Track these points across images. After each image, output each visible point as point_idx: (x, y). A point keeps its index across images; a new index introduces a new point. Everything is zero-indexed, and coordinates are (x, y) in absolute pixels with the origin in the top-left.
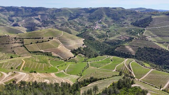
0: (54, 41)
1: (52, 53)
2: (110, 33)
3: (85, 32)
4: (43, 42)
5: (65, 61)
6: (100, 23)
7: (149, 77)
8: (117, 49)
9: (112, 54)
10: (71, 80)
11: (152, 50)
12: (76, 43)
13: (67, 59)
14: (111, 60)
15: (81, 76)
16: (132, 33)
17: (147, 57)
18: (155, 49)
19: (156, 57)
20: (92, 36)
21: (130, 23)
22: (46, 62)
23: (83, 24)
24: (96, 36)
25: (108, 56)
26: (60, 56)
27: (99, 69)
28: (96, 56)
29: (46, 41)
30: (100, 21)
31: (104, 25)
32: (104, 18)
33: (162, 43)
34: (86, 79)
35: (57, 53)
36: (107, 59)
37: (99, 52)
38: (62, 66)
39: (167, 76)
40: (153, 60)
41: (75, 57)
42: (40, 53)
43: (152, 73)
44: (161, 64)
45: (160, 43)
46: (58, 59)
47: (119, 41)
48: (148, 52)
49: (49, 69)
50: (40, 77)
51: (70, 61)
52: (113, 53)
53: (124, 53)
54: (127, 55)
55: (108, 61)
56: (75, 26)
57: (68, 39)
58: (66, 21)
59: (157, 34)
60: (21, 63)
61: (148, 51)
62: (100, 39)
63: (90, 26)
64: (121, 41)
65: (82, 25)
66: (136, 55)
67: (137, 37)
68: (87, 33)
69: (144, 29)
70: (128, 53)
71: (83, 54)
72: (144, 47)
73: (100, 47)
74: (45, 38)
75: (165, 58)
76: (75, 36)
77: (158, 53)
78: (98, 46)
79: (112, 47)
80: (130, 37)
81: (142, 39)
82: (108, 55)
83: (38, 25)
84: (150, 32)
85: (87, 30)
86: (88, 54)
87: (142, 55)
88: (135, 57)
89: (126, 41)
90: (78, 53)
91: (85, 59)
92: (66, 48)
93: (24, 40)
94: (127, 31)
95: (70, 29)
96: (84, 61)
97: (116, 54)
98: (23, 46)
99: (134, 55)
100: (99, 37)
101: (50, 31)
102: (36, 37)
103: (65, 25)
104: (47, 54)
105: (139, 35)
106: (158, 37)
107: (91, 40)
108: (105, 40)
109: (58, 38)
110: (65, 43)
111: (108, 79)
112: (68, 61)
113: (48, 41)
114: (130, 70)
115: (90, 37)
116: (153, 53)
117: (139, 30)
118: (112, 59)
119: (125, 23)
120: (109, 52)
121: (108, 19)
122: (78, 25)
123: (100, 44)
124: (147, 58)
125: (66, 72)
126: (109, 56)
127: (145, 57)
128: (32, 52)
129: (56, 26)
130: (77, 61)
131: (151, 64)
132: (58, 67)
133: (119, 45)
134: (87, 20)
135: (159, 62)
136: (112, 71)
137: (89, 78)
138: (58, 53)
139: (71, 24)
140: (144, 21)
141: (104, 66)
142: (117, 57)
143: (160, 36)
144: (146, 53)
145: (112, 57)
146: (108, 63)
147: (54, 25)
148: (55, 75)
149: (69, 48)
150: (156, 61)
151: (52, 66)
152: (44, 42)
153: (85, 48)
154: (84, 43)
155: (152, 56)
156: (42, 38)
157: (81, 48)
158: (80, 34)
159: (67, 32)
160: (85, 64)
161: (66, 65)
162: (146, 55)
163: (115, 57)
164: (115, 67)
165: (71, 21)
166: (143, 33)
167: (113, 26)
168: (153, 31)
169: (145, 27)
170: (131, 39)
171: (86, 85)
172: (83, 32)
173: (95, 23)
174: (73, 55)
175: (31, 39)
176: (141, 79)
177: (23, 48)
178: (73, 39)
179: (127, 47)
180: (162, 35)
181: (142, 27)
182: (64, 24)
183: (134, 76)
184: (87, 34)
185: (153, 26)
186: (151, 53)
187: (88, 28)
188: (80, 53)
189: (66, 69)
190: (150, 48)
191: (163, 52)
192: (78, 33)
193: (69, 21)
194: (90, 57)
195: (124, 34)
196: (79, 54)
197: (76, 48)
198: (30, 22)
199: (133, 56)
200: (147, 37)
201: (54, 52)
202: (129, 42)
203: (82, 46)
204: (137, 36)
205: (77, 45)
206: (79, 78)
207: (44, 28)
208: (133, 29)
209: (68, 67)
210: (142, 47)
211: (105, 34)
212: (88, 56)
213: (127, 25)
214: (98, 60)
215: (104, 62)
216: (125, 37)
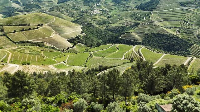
0: (45, 29)
1: (45, 43)
2: (111, 18)
3: (82, 17)
4: (30, 29)
5: (62, 52)
6: (99, 6)
7: (163, 62)
8: (122, 36)
11: (160, 36)
13: (65, 50)
15: (86, 66)
16: (137, 18)
17: (155, 43)
18: (163, 35)
19: (164, 43)
20: (91, 23)
21: (133, 6)
22: (38, 53)
23: (78, 8)
24: (95, 22)
25: (112, 44)
26: (55, 47)
27: (105, 59)
28: (99, 45)
29: (34, 29)
30: (98, 4)
31: (104, 10)
32: (103, 1)
33: (170, 28)
36: (112, 47)
37: (101, 41)
38: (60, 57)
39: (182, 59)
40: (161, 47)
41: (73, 46)
42: (28, 43)
43: (165, 57)
45: (167, 28)
46: (53, 50)
47: (123, 27)
49: (44, 61)
51: (69, 52)
52: (117, 41)
53: (129, 41)
54: (133, 42)
55: (114, 49)
56: (67, 11)
57: (62, 26)
58: (55, 5)
59: (164, 18)
60: (7, 56)
61: (156, 37)
62: (101, 27)
63: (86, 10)
64: (125, 27)
65: (76, 9)
66: (143, 42)
67: (143, 22)
68: (84, 19)
69: (151, 13)
70: (134, 40)
71: (83, 44)
72: (152, 33)
73: (101, 35)
74: (33, 25)
75: (174, 44)
76: (70, 22)
78: (99, 34)
80: (136, 23)
81: (149, 24)
83: (19, 10)
84: (157, 16)
85: (84, 16)
86: (89, 43)
87: (149, 41)
89: (131, 27)
90: (77, 42)
91: (87, 48)
92: (61, 37)
93: (4, 27)
94: (131, 16)
95: (62, 14)
96: (85, 52)
98: (4, 35)
99: (141, 42)
100: (100, 24)
101: (37, 15)
102: (20, 24)
103: (55, 9)
104: (38, 45)
105: (145, 20)
106: (165, 22)
107: (90, 27)
108: (107, 27)
109: (49, 24)
110: (59, 31)
112: (66, 51)
113: (37, 28)
114: (141, 57)
115: (88, 24)
116: (161, 39)
117: (145, 14)
118: (118, 47)
119: (128, 7)
120: (113, 40)
121: (109, 2)
122: (71, 10)
123: (102, 32)
125: (66, 63)
126: (114, 44)
127: (153, 44)
128: (18, 42)
129: (42, 11)
130: (77, 51)
132: (55, 58)
133: (124, 32)
134: (82, 3)
135: (167, 49)
136: (120, 59)
138: (51, 42)
139: (62, 8)
140: (150, 3)
141: (110, 55)
143: (167, 20)
144: (153, 39)
145: (118, 45)
146: (114, 52)
147: (40, 10)
148: (54, 68)
149: (65, 37)
151: (48, 58)
152: (32, 29)
153: (84, 36)
154: (83, 30)
156: (28, 24)
157: (80, 36)
158: (76, 21)
160: (87, 54)
161: (65, 56)
162: (153, 41)
163: (121, 44)
164: (123, 55)
165: (63, 4)
166: (150, 17)
167: (114, 11)
168: (160, 15)
170: (136, 25)
172: (79, 17)
173: (93, 6)
174: (71, 45)
175: (14, 25)
177: (4, 37)
178: (69, 26)
179: (133, 34)
180: (170, 19)
181: (148, 11)
182: (53, 8)
184: (84, 20)
185: (159, 9)
186: (159, 40)
187: (85, 13)
188: (79, 42)
189: (67, 60)
190: (158, 34)
191: (171, 37)
192: (73, 19)
193: (60, 4)
194: (91, 46)
195: (129, 19)
196: (78, 44)
197: (74, 37)
198: (6, 5)
200: (154, 22)
202: (134, 28)
203: (80, 34)
205: (74, 32)
206: (84, 69)
207: (28, 14)
208: (138, 13)
209: (67, 58)
210: (149, 33)
211: (106, 20)
212: (89, 45)
213: (131, 8)
214: (102, 50)
215: (109, 51)
216: (129, 22)
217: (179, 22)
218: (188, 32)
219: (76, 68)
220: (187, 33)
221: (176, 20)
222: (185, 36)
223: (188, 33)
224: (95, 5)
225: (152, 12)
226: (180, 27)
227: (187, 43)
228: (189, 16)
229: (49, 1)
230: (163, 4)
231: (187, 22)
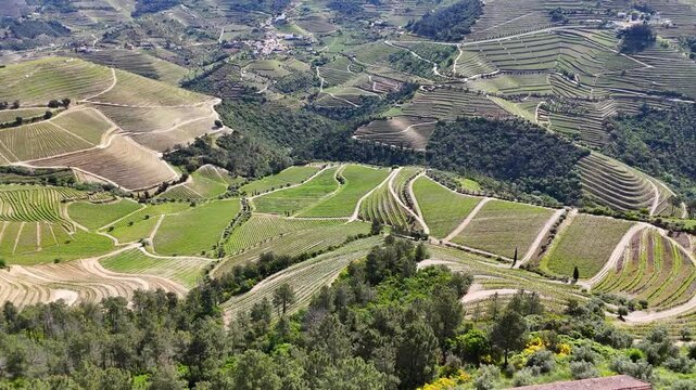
0: (78, 117)
1: (76, 170)
2: (326, 68)
3: (220, 66)
4: (19, 122)
5: (142, 201)
6: (283, 25)
7: (477, 228)
8: (360, 133)
9: (342, 154)
10: (178, 277)
11: (484, 126)
12: (183, 120)
13: (151, 192)
14: (340, 180)
15: (221, 255)
16: (410, 66)
17: (468, 154)
18: (495, 124)
19: (499, 151)
20: (254, 85)
21: (401, 22)
22: (49, 215)
23: (207, 32)
24: (269, 83)
25: (323, 164)
26: (114, 184)
27: (293, 221)
28: (277, 168)
29: (34, 120)
30: (280, 18)
31: (300, 37)
32: (298, 5)
33: (518, 98)
34: (243, 265)
35: (97, 172)
36: (321, 175)
37: (290, 150)
38: (131, 224)
39: (535, 215)
40: (490, 165)
41: (184, 179)
42: (12, 175)
43: (487, 210)
44: (514, 177)
45: (510, 98)
46: (107, 196)
47: (365, 99)
48: (470, 136)
49: (68, 242)
50: (27, 284)
51: (165, 200)
52: (343, 149)
53: (385, 147)
54: (397, 156)
55: (327, 184)
56: (169, 42)
57: (143, 104)
58: (123, 21)
59: (499, 64)
61: (472, 131)
62: (290, 98)
63: (238, 38)
64: (373, 100)
65: (202, 37)
66: (431, 151)
67: (431, 82)
68: (230, 72)
69: (455, 48)
70: (401, 144)
71: (221, 166)
72: (458, 120)
73: (290, 131)
74: (28, 107)
75: (529, 153)
76: (175, 88)
77: (505, 136)
78: (281, 126)
79: (338, 127)
80: (406, 84)
81: (450, 88)
82: (327, 159)
84: (475, 57)
85: (227, 60)
86: (244, 162)
87: (450, 147)
88: (427, 159)
89: (392, 97)
90: (196, 163)
91: (233, 183)
92: (139, 146)
94: (392, 60)
95: (150, 57)
96: (228, 196)
97: (355, 155)
99: (424, 150)
100: (286, 89)
101: (46, 67)
103: (123, 39)
104: (51, 179)
105: (437, 73)
106: (502, 76)
107: (251, 100)
108: (311, 98)
109: (92, 99)
110: (130, 122)
111: (330, 253)
112: (155, 198)
113: (48, 116)
114: (411, 211)
115: (245, 90)
116: (489, 139)
117: (438, 52)
118: (341, 175)
119: (383, 25)
120: (329, 149)
121: (316, 9)
122: (184, 38)
123: (291, 118)
124: (467, 161)
125: (151, 247)
126: (329, 163)
127: (461, 156)
129: (75, 45)
130: (195, 196)
131: (482, 180)
132: (111, 229)
133: (366, 117)
134: (223, 14)
135: (508, 169)
136: (344, 221)
137: (255, 259)
138: (102, 168)
139: (149, 33)
140: (452, 14)
141: (313, 205)
142: (359, 165)
143: (509, 72)
144: (464, 140)
145: (341, 168)
146: (327, 192)
147: (68, 40)
148: (102, 269)
149: (154, 144)
150: (498, 167)
151: (83, 228)
152: (27, 122)
153: (226, 137)
154: (223, 116)
155: (485, 150)
156: (11, 104)
157: (207, 138)
158: (200, 78)
159: (137, 69)
160: (234, 204)
161: (147, 217)
162: (464, 147)
163: (354, 164)
164: (357, 202)
165: (151, 18)
166: (451, 62)
167: (336, 39)
168: (487, 53)
169: (457, 40)
170: (409, 90)
171: (245, 290)
172: (211, 66)
173: (262, 25)
174: (174, 173)
176: (450, 237)
178: (169, 103)
179: (397, 123)
180: (519, 68)
181: (447, 41)
182: (116, 35)
183: (427, 231)
184: (230, 77)
185: (483, 36)
186: (482, 140)
187: (233, 50)
188: (205, 162)
189: (152, 236)
190: (478, 121)
191: (520, 132)
192: (189, 73)
193: (141, 19)
194: (251, 174)
195: (384, 69)
196: (203, 167)
197: (187, 141)
199: (419, 155)
200: (465, 80)
201: (81, 166)
202: (401, 103)
203: (211, 132)
204: (432, 76)
205: (188, 125)
206: (213, 267)
207: (18, 57)
209: (157, 227)
210: (450, 118)
211: (306, 75)
212: (244, 170)
213: (392, 31)
214: (288, 185)
215: (312, 190)
216: (385, 81)
217: (548, 76)
218: (572, 110)
219: (183, 264)
220: (570, 114)
221: (539, 71)
222: (563, 124)
223: (575, 115)
224: (269, 22)
225: (458, 45)
226: (550, 92)
227: (571, 148)
228: (578, 56)
229: (101, 8)
230: (496, 16)
231: (572, 78)
